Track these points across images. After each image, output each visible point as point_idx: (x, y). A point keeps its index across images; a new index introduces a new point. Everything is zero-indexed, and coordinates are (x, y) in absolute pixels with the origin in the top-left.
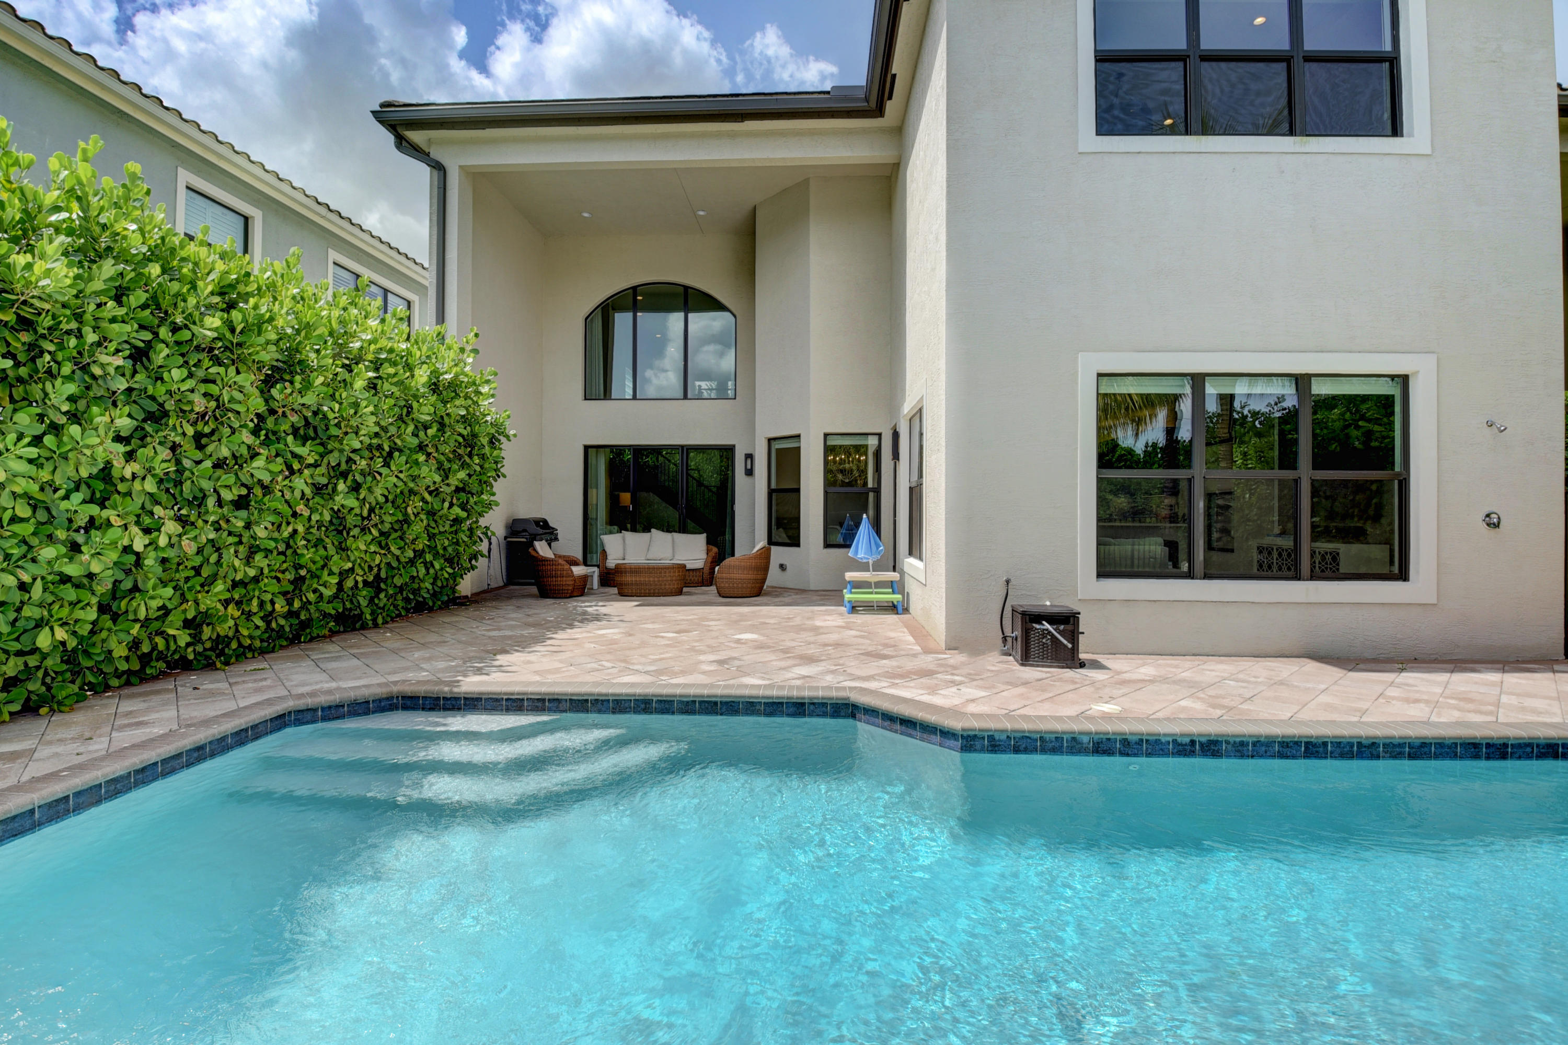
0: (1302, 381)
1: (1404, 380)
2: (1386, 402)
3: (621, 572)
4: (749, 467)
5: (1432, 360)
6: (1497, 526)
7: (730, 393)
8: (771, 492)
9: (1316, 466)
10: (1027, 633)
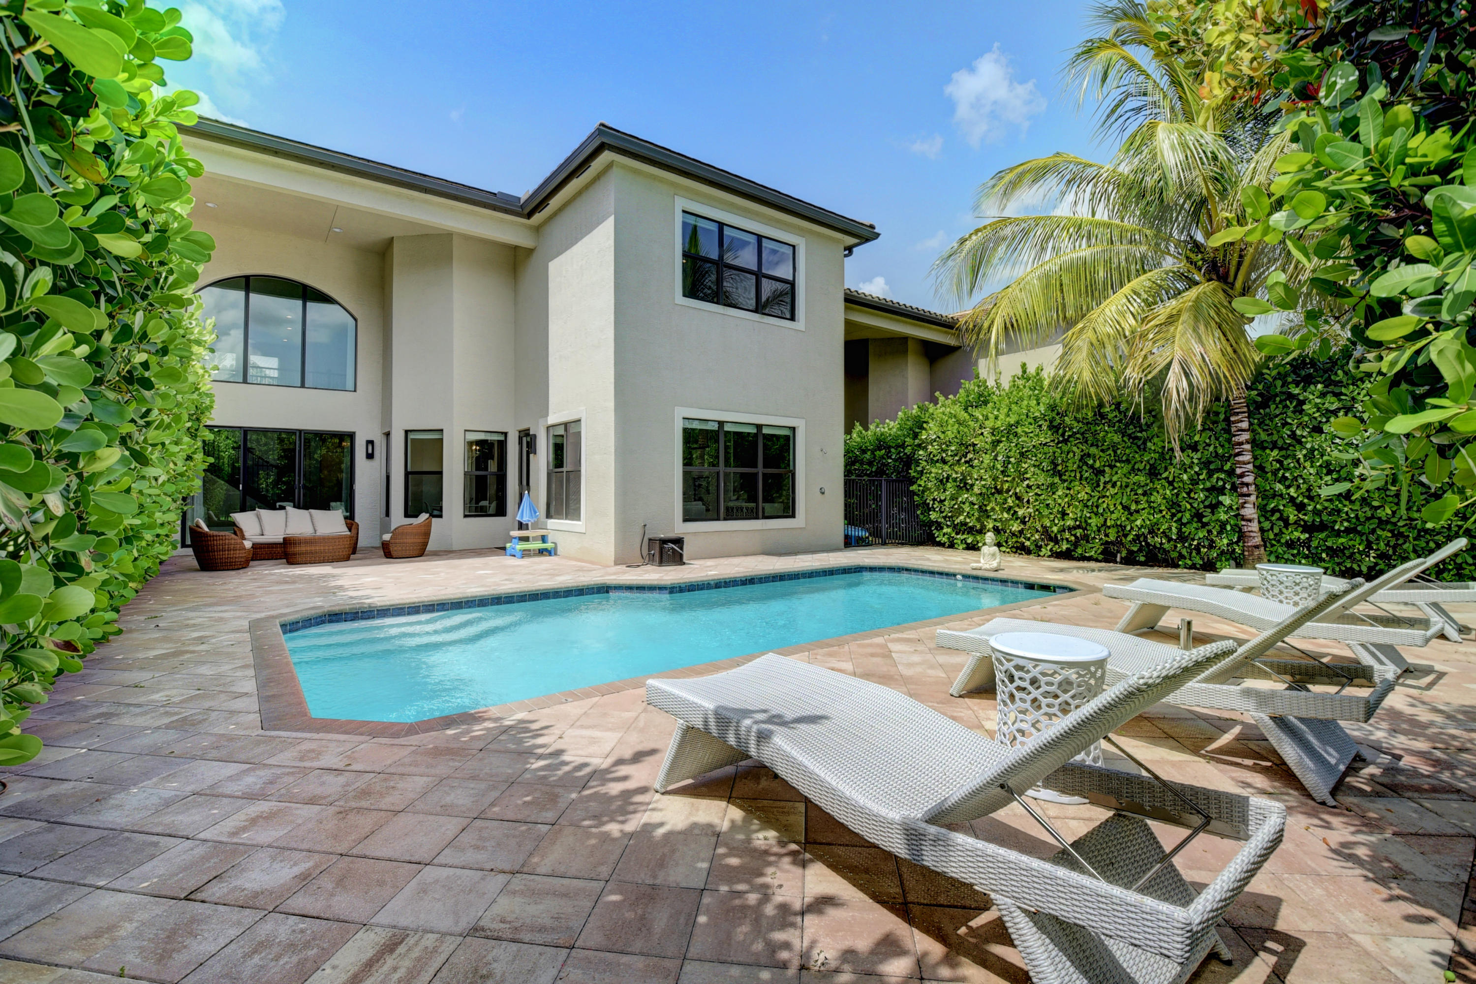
0: (759, 427)
1: (793, 429)
2: (787, 438)
3: (295, 544)
4: (370, 451)
5: (803, 421)
6: (823, 493)
7: (350, 385)
8: (407, 474)
9: (764, 467)
10: (661, 549)
